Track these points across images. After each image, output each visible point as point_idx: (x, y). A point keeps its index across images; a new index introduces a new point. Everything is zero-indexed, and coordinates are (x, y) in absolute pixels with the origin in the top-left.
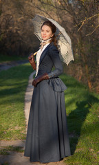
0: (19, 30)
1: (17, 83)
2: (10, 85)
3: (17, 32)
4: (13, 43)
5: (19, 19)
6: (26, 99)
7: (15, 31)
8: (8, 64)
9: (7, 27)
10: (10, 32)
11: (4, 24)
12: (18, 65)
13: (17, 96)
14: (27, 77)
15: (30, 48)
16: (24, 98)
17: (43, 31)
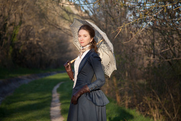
0: (40, 42)
1: (41, 97)
2: (33, 100)
3: (37, 44)
4: (34, 55)
5: (40, 31)
6: (52, 115)
7: (35, 43)
8: (28, 78)
9: (27, 38)
10: (31, 43)
11: (24, 35)
12: (39, 79)
13: (42, 112)
14: (50, 90)
15: (51, 60)
16: (50, 114)
17: (80, 36)
